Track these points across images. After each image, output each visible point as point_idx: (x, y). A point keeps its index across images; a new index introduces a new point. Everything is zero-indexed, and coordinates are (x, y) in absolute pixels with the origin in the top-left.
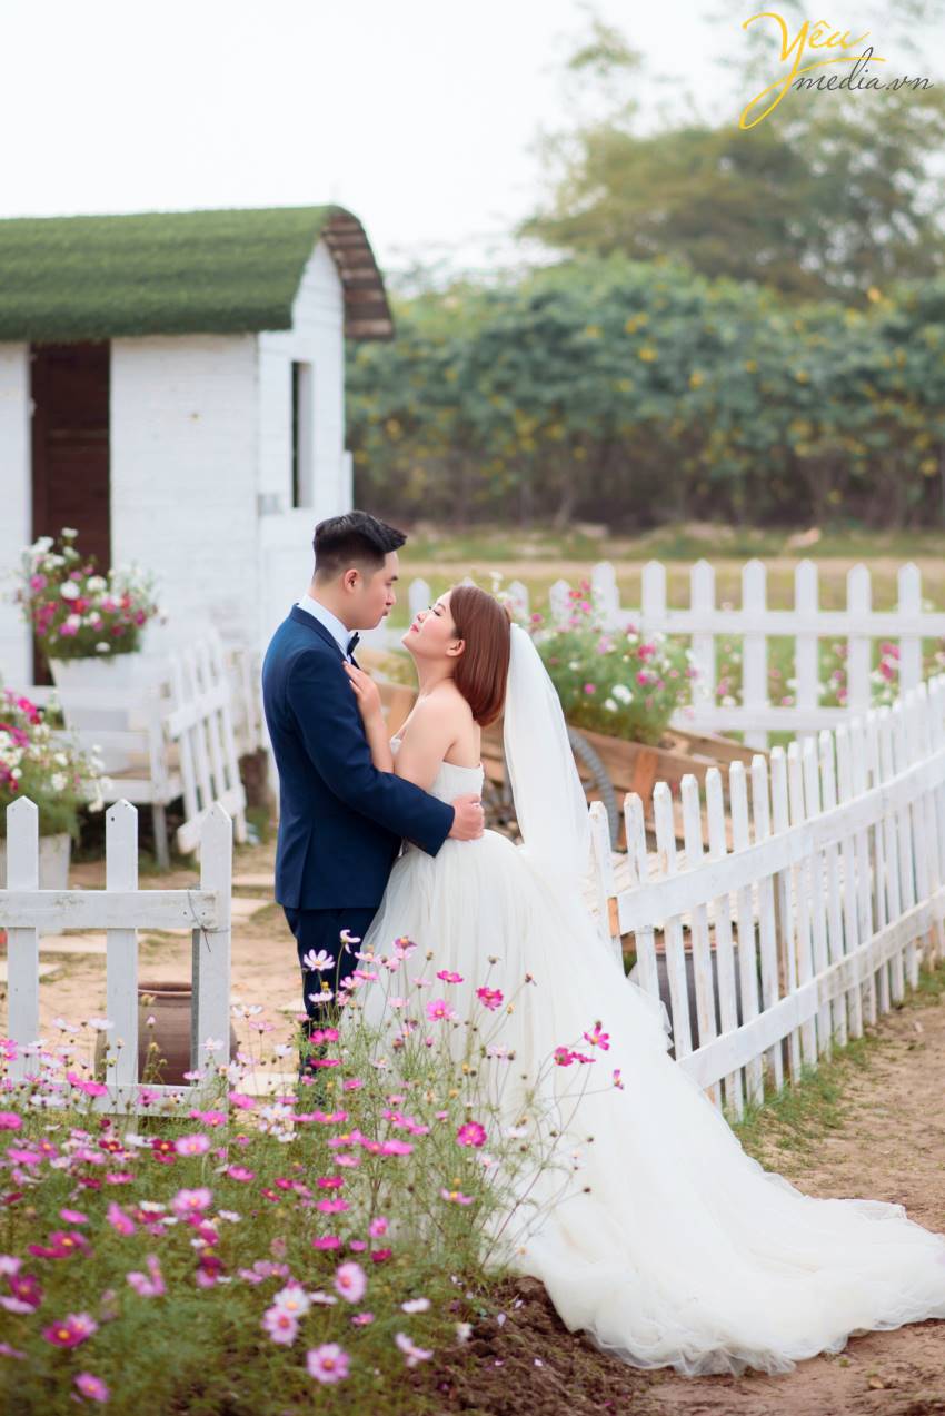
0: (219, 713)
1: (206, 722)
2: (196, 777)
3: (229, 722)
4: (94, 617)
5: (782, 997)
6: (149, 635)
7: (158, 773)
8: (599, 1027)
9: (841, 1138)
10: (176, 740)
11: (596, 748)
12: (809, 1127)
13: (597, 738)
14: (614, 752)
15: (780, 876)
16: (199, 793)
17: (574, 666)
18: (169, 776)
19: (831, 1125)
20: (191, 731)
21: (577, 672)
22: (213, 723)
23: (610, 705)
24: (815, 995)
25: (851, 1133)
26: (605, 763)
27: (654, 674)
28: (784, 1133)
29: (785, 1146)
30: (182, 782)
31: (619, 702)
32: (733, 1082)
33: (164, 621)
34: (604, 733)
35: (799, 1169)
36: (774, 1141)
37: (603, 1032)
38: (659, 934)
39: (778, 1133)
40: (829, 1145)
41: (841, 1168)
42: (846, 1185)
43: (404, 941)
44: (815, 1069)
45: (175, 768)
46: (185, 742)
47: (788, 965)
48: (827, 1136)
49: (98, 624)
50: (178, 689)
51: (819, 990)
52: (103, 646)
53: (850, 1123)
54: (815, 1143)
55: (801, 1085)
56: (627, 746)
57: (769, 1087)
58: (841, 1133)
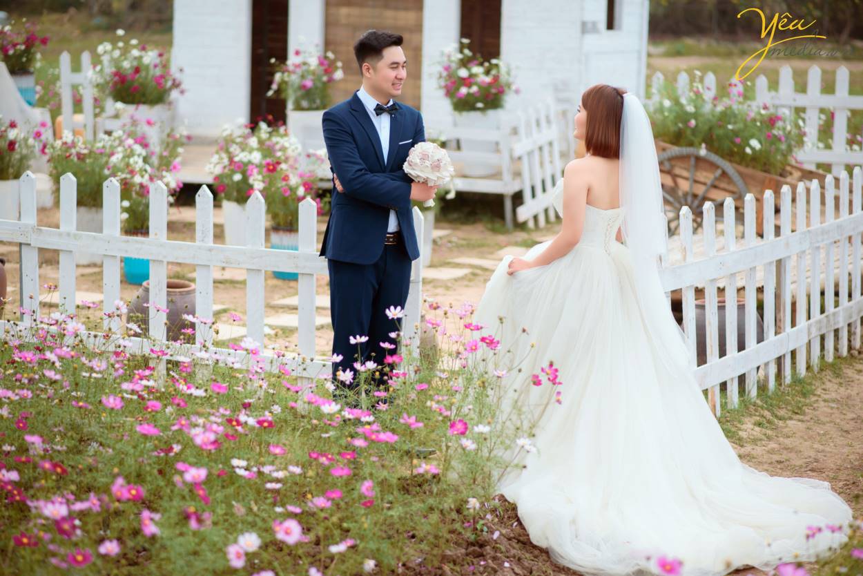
0: (551, 144)
1: (541, 149)
2: (531, 179)
3: (557, 148)
4: (474, 89)
5: (776, 333)
6: (509, 100)
7: (507, 176)
8: (551, 365)
9: (799, 421)
10: (520, 158)
11: (741, 174)
12: (782, 413)
13: (742, 169)
14: (753, 178)
15: (783, 261)
16: (533, 189)
17: (730, 127)
18: (514, 179)
19: (798, 411)
20: (530, 154)
21: (732, 130)
22: (546, 149)
23: (748, 150)
24: (806, 331)
25: (807, 418)
26: (746, 184)
27: (781, 133)
28: (763, 416)
29: (759, 424)
30: (523, 182)
31: (753, 149)
32: (732, 385)
33: (517, 92)
34: (747, 166)
35: (761, 440)
36: (753, 421)
37: (554, 367)
38: (721, 291)
39: (759, 416)
40: (789, 425)
41: (787, 442)
42: (785, 452)
43: (435, 305)
44: (802, 376)
45: (517, 174)
46: (525, 160)
47: (784, 316)
48: (791, 419)
49: (478, 92)
50: (522, 130)
51: (809, 329)
52: (480, 105)
53: (810, 411)
54: (781, 423)
55: (789, 386)
56: (760, 174)
57: (762, 387)
58: (801, 417)
